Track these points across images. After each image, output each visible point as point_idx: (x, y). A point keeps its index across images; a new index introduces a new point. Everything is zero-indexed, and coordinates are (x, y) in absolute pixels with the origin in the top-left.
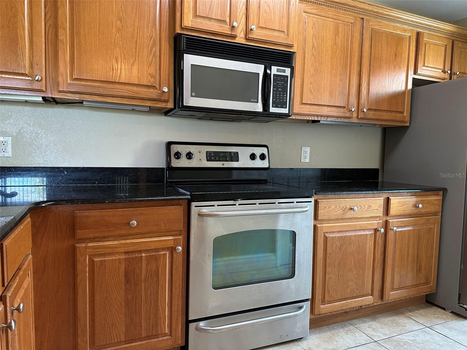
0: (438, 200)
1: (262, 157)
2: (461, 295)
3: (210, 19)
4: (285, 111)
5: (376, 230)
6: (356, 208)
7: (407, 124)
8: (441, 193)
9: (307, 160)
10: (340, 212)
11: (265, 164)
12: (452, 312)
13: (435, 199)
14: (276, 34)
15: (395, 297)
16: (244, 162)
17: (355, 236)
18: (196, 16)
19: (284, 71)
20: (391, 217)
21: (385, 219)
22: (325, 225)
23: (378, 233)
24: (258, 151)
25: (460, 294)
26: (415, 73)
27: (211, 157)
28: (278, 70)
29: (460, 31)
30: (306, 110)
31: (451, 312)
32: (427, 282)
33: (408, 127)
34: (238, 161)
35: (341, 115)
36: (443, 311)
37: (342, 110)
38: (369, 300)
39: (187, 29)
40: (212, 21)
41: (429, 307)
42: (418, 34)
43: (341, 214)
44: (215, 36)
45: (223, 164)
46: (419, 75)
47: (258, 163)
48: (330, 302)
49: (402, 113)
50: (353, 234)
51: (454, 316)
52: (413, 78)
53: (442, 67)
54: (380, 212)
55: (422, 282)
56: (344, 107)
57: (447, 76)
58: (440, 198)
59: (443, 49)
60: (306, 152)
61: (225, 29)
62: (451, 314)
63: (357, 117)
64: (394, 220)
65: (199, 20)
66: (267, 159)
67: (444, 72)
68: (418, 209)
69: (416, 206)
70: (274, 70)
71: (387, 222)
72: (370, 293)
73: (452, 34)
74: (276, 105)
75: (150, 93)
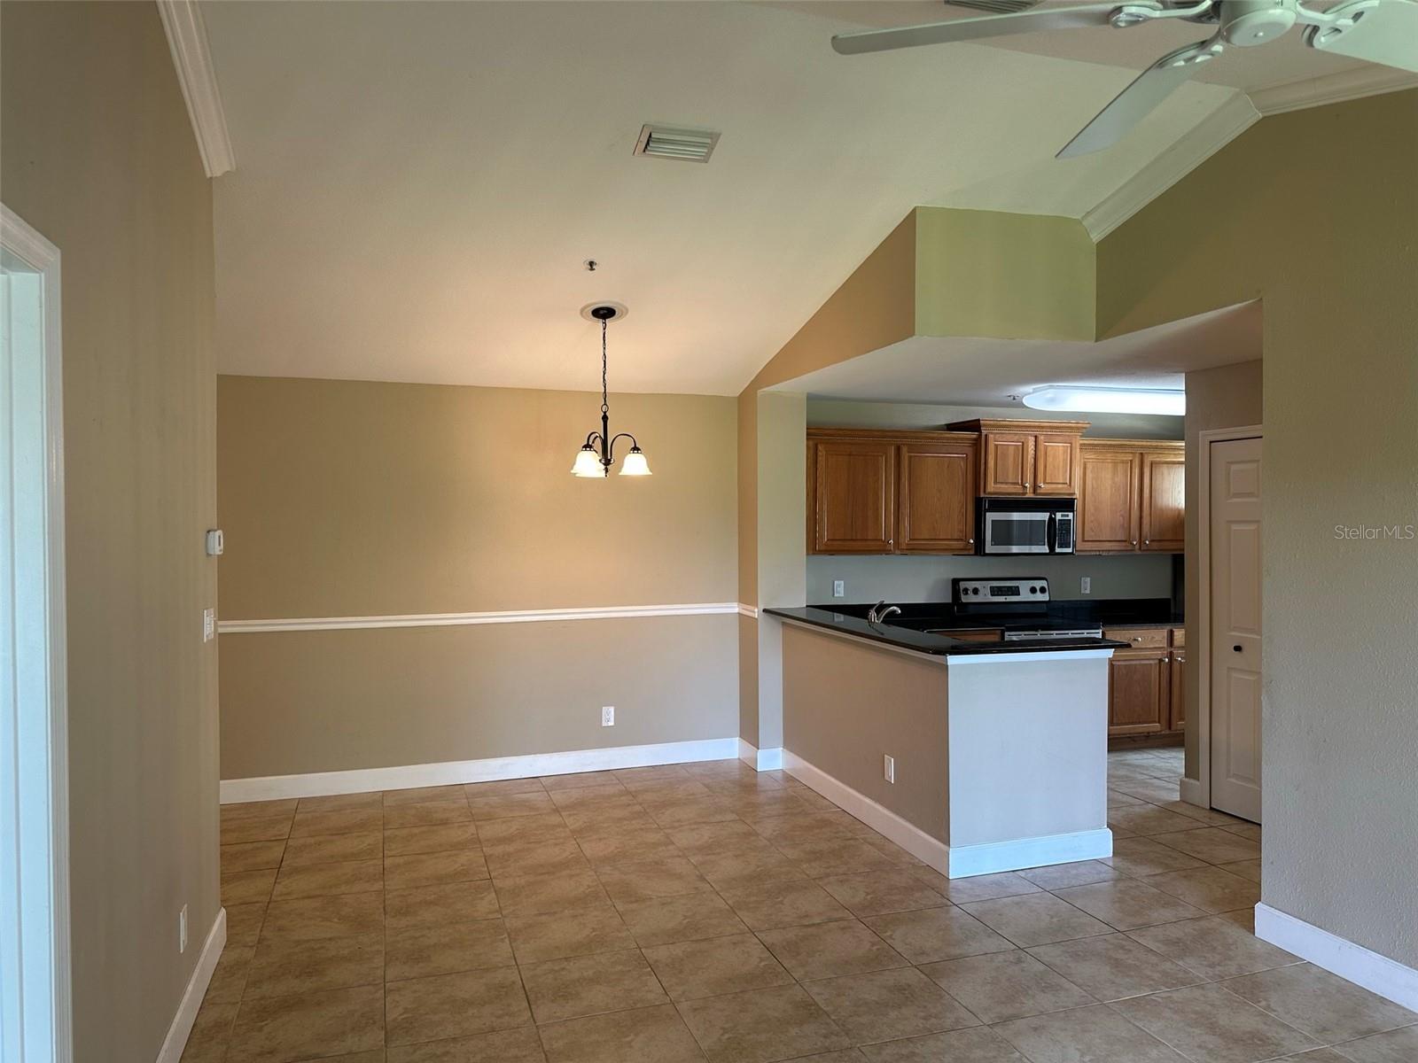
1: (1043, 590)
3: (1007, 483)
4: (1070, 550)
5: (1161, 661)
6: (1139, 639)
9: (1088, 592)
11: (1045, 597)
14: (1060, 486)
16: (1025, 596)
17: (1140, 665)
18: (996, 482)
19: (1068, 516)
20: (1175, 647)
21: (1169, 650)
23: (1162, 663)
24: (1038, 584)
27: (996, 591)
28: (1062, 516)
30: (1088, 546)
34: (1019, 595)
35: (1123, 548)
37: (1124, 544)
38: (1156, 727)
39: (989, 493)
44: (1010, 495)
45: (1007, 599)
47: (1039, 597)
48: (1118, 725)
50: (1138, 662)
54: (1164, 644)
56: (1125, 541)
60: (1086, 583)
61: (1018, 489)
63: (1140, 549)
64: (1179, 651)
65: (999, 485)
66: (1047, 592)
70: (1059, 516)
71: (1171, 653)
72: (1157, 720)
74: (1061, 546)
75: (961, 544)
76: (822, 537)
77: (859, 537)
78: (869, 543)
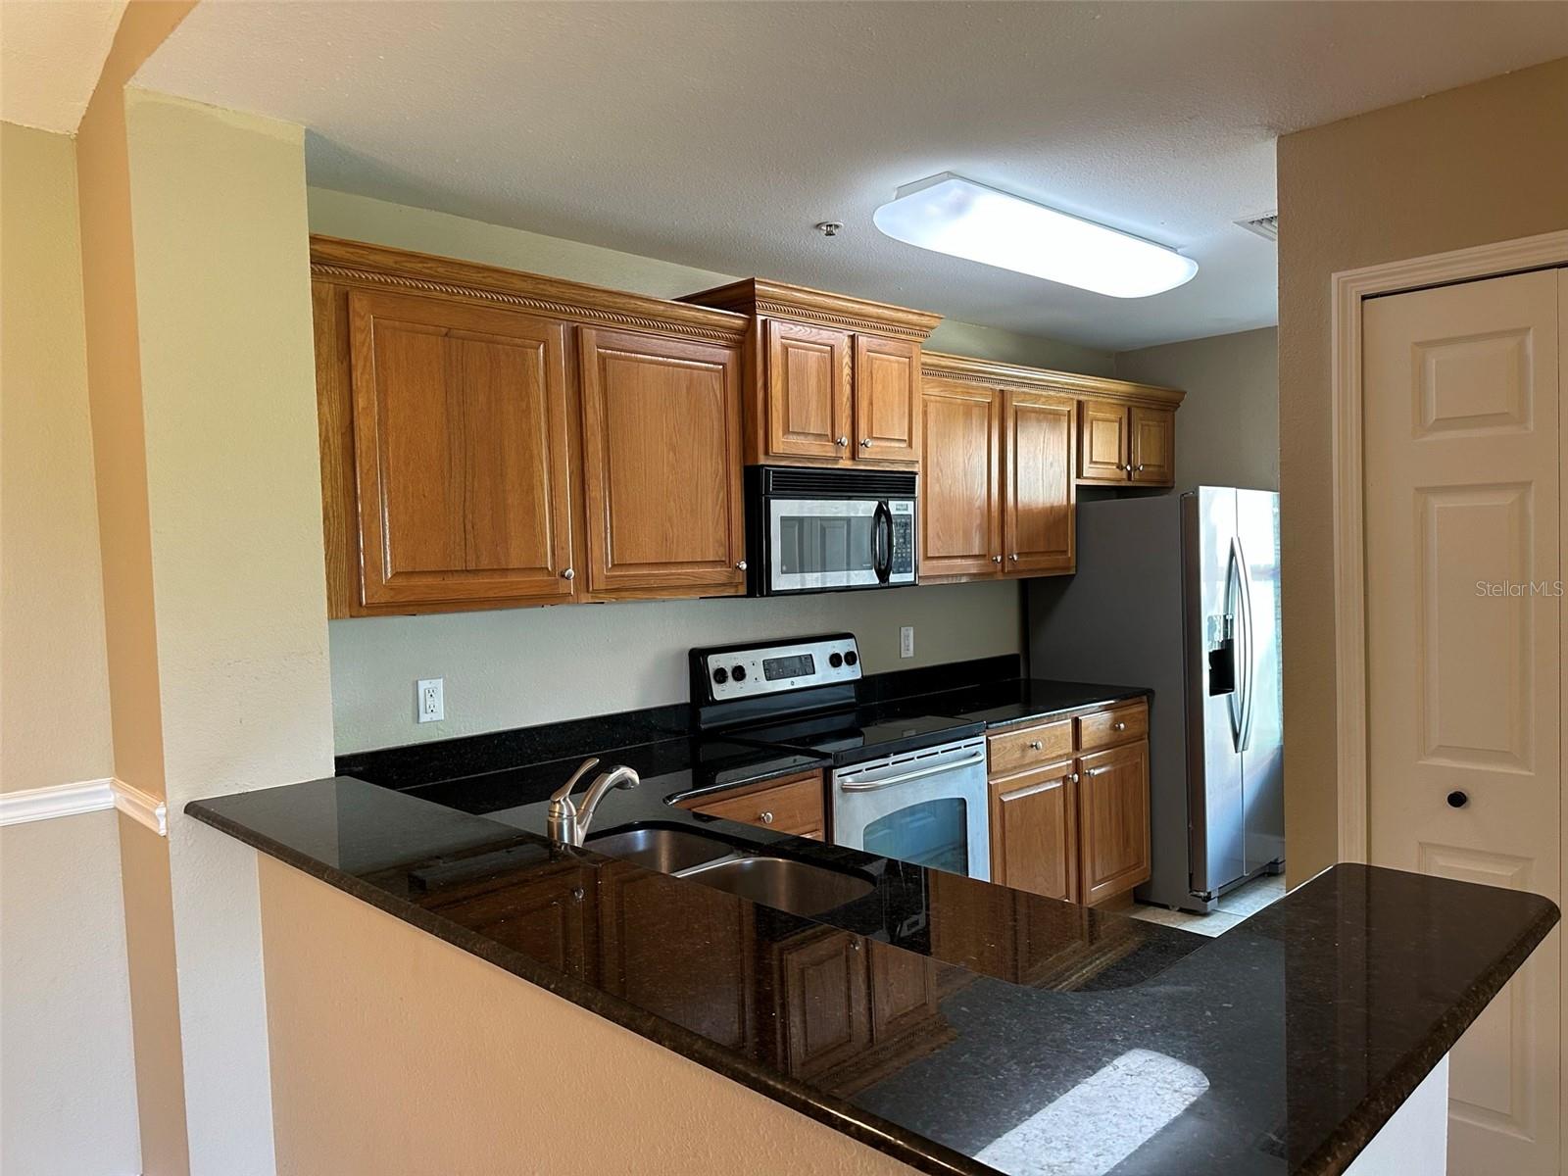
0: (1142, 712)
1: (851, 658)
2: (1194, 876)
3: (806, 434)
4: (911, 578)
5: (1065, 779)
6: (1040, 744)
7: (1072, 572)
8: (1145, 698)
9: (910, 654)
10: (1018, 754)
11: (858, 674)
12: (1181, 910)
13: (1138, 710)
14: (894, 445)
15: (1100, 896)
16: (824, 674)
17: (1040, 793)
18: (786, 432)
19: (906, 507)
20: (1085, 751)
21: (1075, 757)
22: (999, 781)
23: (1069, 784)
25: (1191, 875)
26: (1079, 475)
27: (773, 670)
28: (898, 507)
29: (1140, 391)
30: (935, 568)
31: (1178, 911)
32: (1138, 864)
33: (1074, 575)
34: (814, 673)
35: (979, 570)
36: (1166, 911)
37: (981, 561)
39: (775, 457)
40: (810, 437)
41: (1142, 908)
42: (1080, 404)
43: (1019, 758)
44: (812, 463)
45: (793, 684)
46: (1086, 478)
47: (847, 673)
49: (1065, 552)
50: (1037, 792)
51: (1185, 916)
52: (1077, 486)
53: (1117, 461)
54: (1069, 748)
55: (1133, 863)
56: (984, 556)
57: (1124, 474)
58: (1145, 707)
59: (1117, 425)
60: (909, 637)
61: (825, 448)
62: (1179, 914)
63: (1003, 569)
64: (1089, 757)
65: (793, 439)
66: (858, 662)
67: (1120, 467)
68: (1118, 733)
69: (1114, 728)
70: (893, 507)
71: (1079, 762)
73: (1129, 397)
74: (898, 569)
75: (719, 574)
76: (377, 569)
77: (485, 563)
78: (513, 578)
